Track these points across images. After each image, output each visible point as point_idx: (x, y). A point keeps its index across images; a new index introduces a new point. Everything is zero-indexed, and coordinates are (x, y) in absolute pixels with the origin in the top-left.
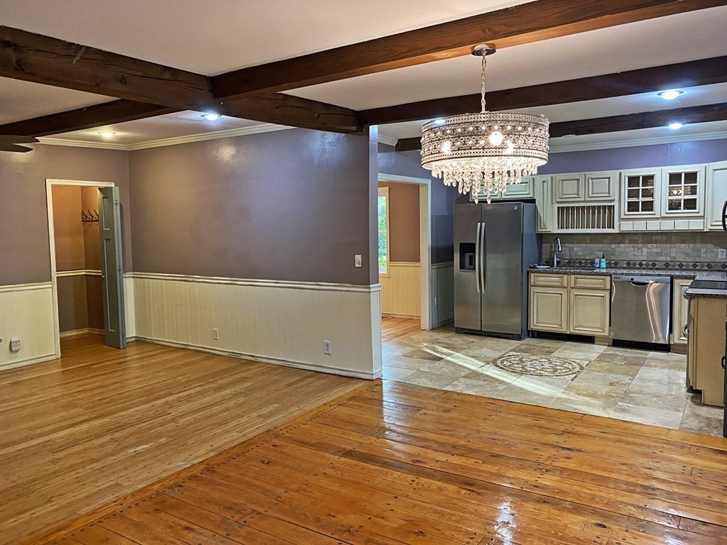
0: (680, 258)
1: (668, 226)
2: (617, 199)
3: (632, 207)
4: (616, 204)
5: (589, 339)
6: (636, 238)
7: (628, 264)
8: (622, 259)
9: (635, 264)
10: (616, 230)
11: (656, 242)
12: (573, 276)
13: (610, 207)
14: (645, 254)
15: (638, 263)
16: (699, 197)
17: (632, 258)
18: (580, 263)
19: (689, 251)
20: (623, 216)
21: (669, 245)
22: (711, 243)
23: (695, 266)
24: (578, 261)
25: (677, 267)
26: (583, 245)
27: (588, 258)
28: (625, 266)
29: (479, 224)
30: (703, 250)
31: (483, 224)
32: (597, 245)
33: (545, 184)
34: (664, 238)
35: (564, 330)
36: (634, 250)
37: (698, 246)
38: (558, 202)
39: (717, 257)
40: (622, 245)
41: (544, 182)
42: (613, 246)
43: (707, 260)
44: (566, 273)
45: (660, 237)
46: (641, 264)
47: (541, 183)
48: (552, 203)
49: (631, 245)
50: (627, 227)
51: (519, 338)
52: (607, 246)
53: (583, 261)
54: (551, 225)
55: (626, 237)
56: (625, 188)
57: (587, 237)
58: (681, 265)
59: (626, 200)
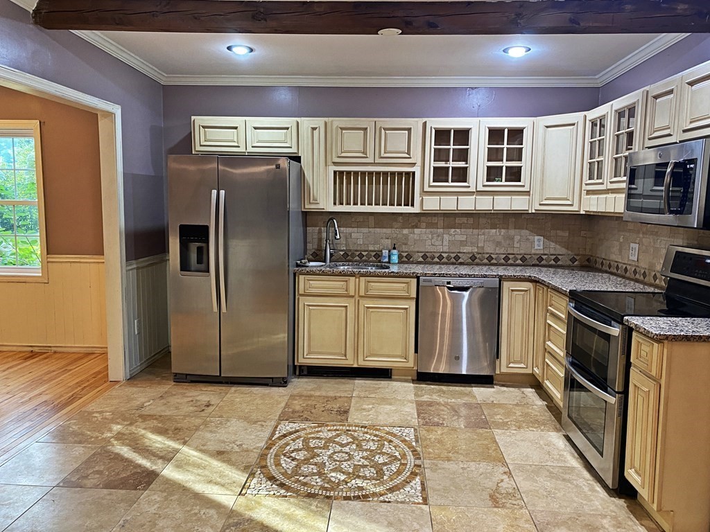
0: (489, 249)
1: (484, 204)
2: (419, 163)
3: (440, 174)
4: (417, 170)
5: (383, 374)
6: (435, 220)
7: (425, 257)
8: (416, 250)
9: (433, 258)
10: (416, 209)
11: (460, 226)
12: (362, 279)
13: (408, 174)
14: (446, 243)
15: (437, 255)
16: (525, 164)
17: (430, 249)
18: (361, 256)
19: (500, 238)
20: (427, 189)
21: (476, 231)
22: (526, 229)
23: (507, 259)
24: (357, 253)
25: (486, 261)
26: (365, 230)
27: (371, 248)
28: (421, 259)
29: (214, 192)
30: (517, 238)
31: (222, 192)
32: (384, 230)
33: (316, 132)
34: (471, 221)
35: (350, 362)
36: (432, 238)
37: (512, 232)
38: (335, 164)
39: (532, 247)
40: (417, 231)
41: (314, 129)
42: (406, 231)
43: (522, 252)
44: (353, 275)
45: (464, 220)
46: (441, 257)
47: (310, 130)
48: (326, 165)
49: (428, 230)
50: (432, 204)
51: (283, 383)
52: (397, 231)
53: (364, 253)
54: (325, 201)
55: (423, 218)
56: (431, 146)
57: (371, 218)
58: (490, 258)
59: (431, 164)
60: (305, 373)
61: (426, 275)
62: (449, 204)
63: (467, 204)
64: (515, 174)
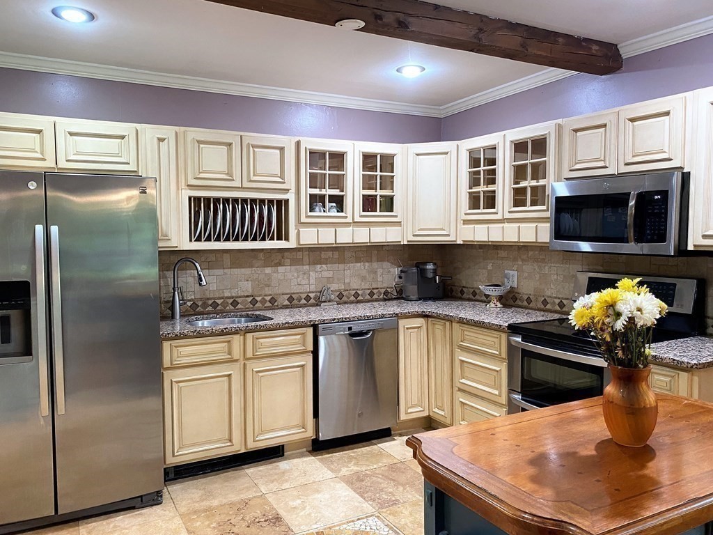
0: (356, 284)
1: (361, 236)
2: (293, 190)
3: (315, 200)
4: (291, 197)
5: (274, 453)
6: (299, 255)
7: (291, 299)
8: (280, 292)
9: (300, 300)
10: (292, 244)
11: (326, 262)
12: (249, 336)
13: (279, 202)
14: (312, 281)
15: (304, 296)
16: (398, 193)
17: (295, 289)
18: (215, 305)
19: (364, 273)
20: (303, 219)
21: (341, 266)
22: (388, 262)
23: (372, 294)
24: (210, 302)
25: (352, 298)
26: (219, 272)
27: (227, 294)
28: (287, 303)
29: (39, 229)
30: (380, 271)
32: (243, 270)
33: (164, 145)
34: (336, 255)
35: (238, 447)
36: (298, 277)
37: (375, 265)
38: (191, 187)
40: (281, 269)
41: (161, 140)
42: (268, 270)
43: (385, 285)
44: (236, 332)
45: (330, 254)
46: (308, 299)
47: (156, 141)
48: (178, 189)
49: (293, 268)
50: (309, 237)
51: (153, 499)
52: (259, 271)
53: (219, 302)
54: (179, 236)
55: (286, 254)
56: (305, 171)
57: (226, 256)
58: (357, 295)
59: (307, 191)
60: (172, 476)
61: (324, 322)
62: (326, 237)
63: (346, 236)
64: (389, 204)
